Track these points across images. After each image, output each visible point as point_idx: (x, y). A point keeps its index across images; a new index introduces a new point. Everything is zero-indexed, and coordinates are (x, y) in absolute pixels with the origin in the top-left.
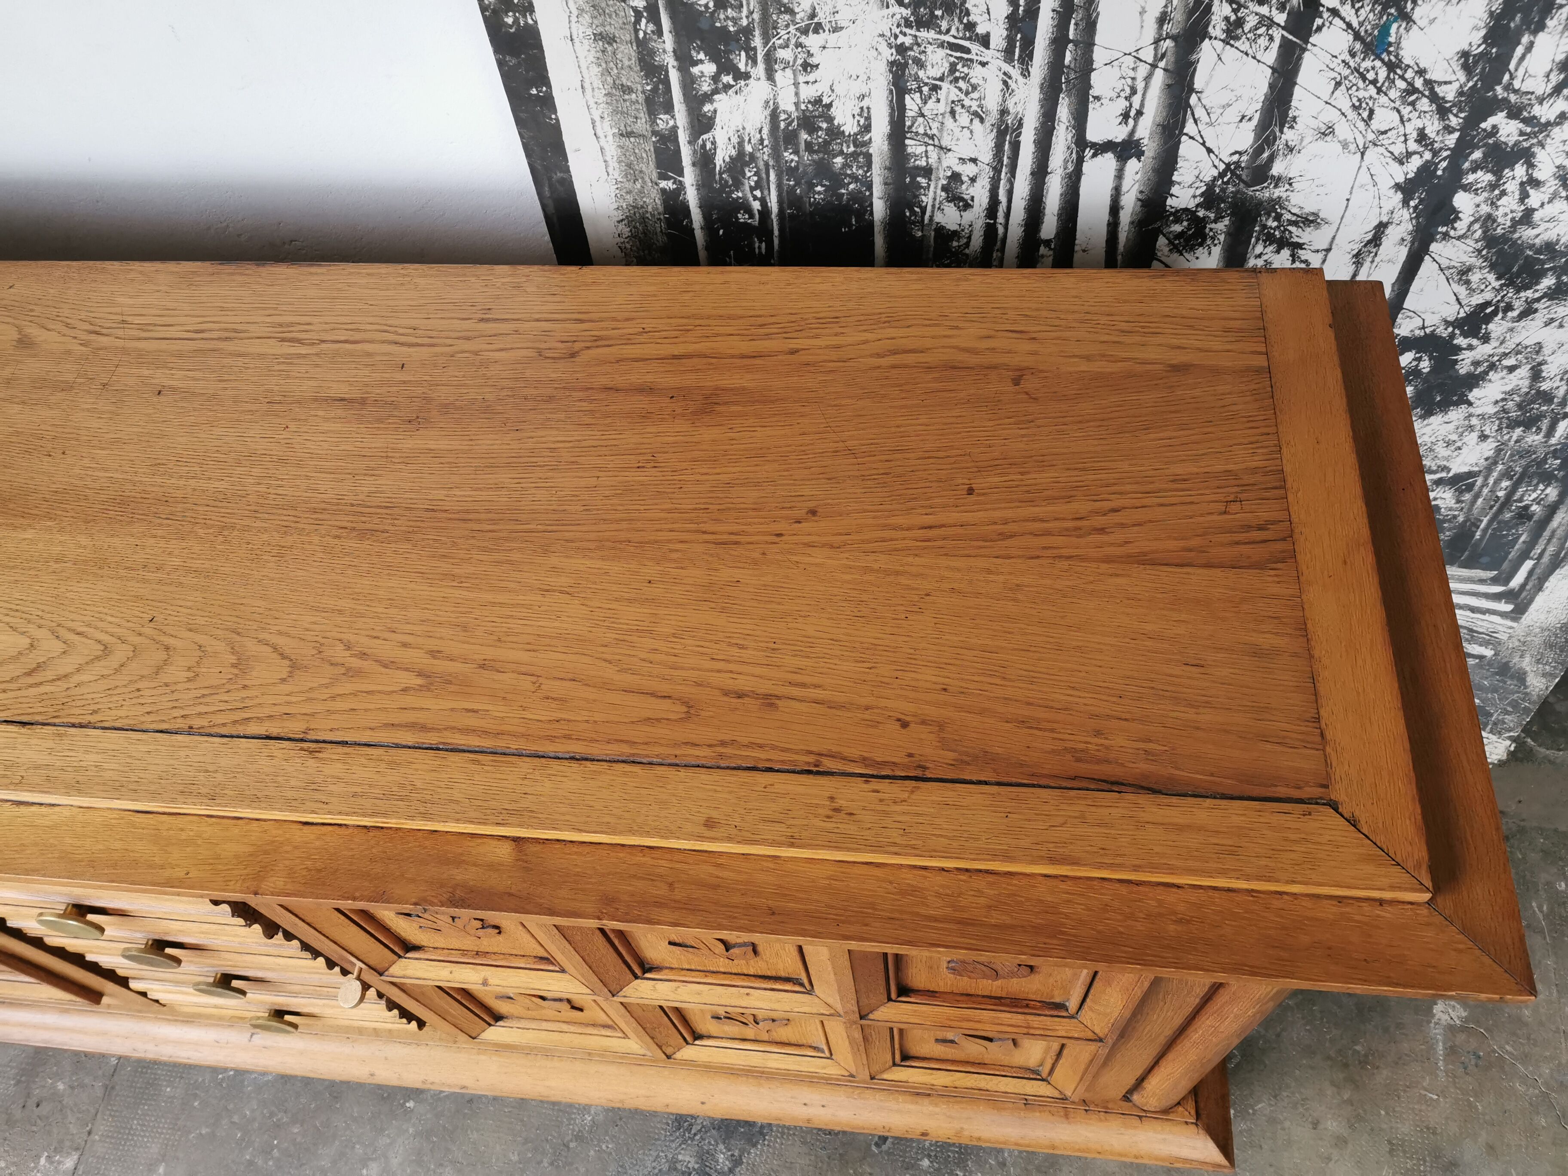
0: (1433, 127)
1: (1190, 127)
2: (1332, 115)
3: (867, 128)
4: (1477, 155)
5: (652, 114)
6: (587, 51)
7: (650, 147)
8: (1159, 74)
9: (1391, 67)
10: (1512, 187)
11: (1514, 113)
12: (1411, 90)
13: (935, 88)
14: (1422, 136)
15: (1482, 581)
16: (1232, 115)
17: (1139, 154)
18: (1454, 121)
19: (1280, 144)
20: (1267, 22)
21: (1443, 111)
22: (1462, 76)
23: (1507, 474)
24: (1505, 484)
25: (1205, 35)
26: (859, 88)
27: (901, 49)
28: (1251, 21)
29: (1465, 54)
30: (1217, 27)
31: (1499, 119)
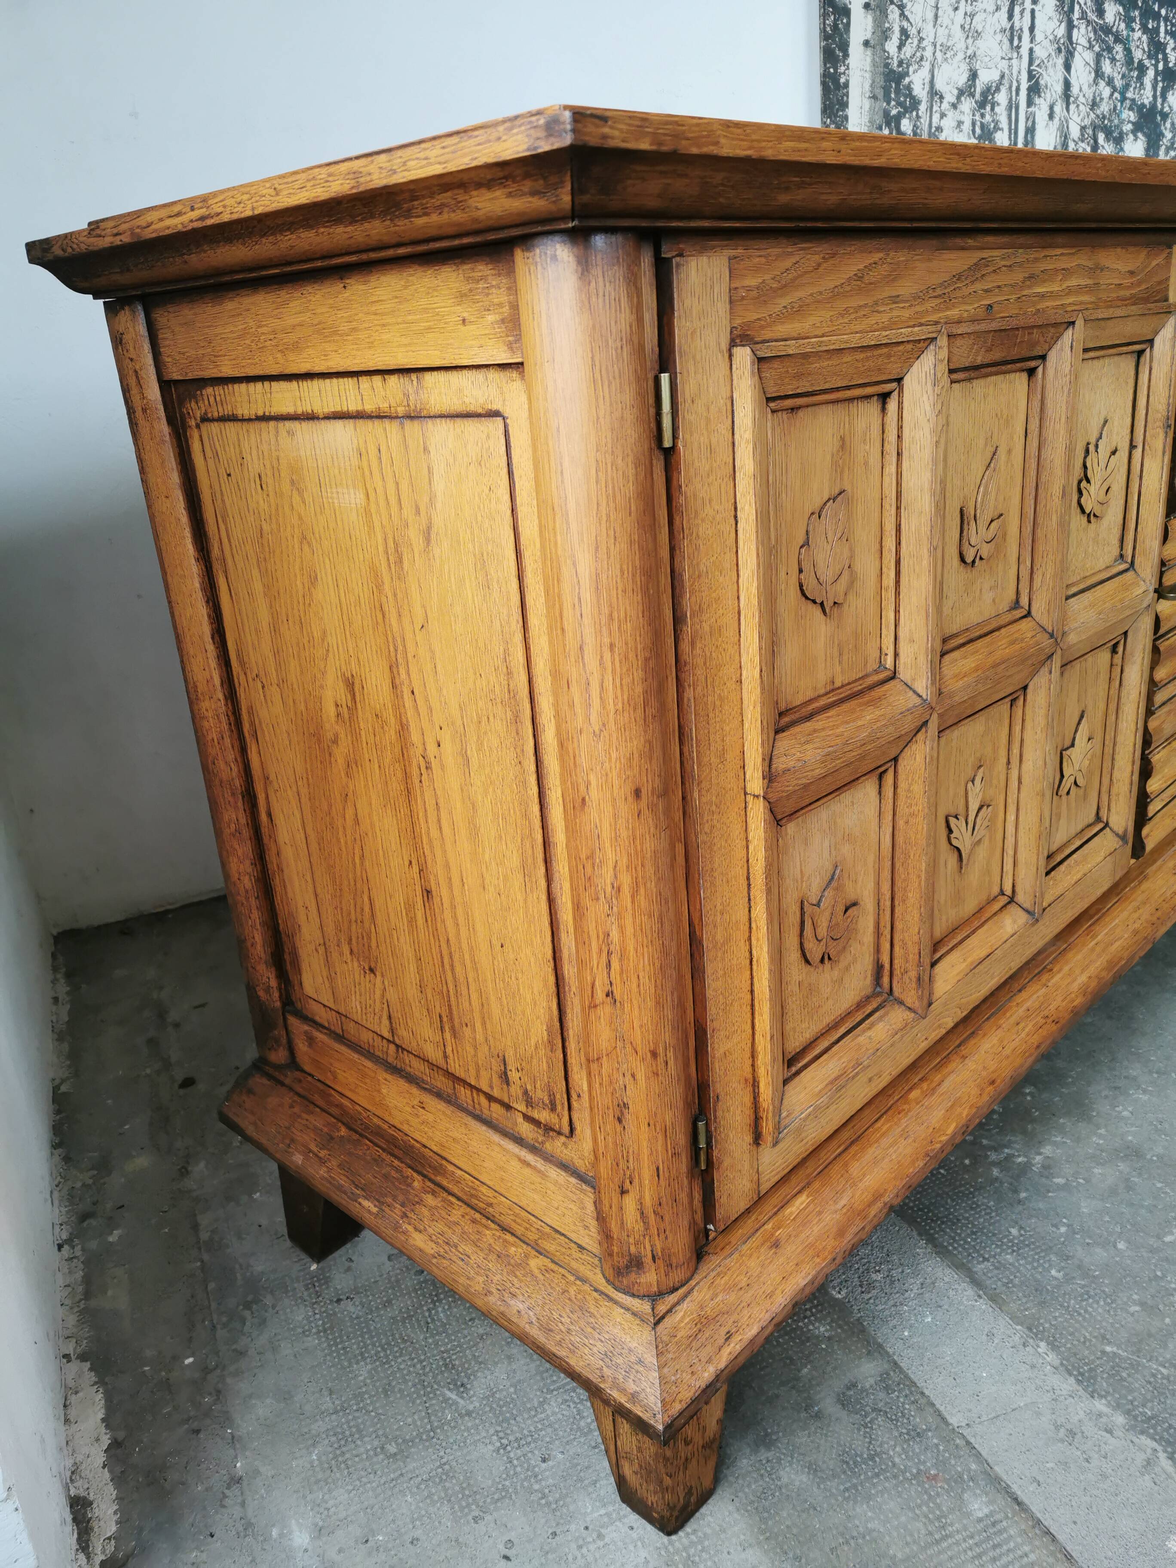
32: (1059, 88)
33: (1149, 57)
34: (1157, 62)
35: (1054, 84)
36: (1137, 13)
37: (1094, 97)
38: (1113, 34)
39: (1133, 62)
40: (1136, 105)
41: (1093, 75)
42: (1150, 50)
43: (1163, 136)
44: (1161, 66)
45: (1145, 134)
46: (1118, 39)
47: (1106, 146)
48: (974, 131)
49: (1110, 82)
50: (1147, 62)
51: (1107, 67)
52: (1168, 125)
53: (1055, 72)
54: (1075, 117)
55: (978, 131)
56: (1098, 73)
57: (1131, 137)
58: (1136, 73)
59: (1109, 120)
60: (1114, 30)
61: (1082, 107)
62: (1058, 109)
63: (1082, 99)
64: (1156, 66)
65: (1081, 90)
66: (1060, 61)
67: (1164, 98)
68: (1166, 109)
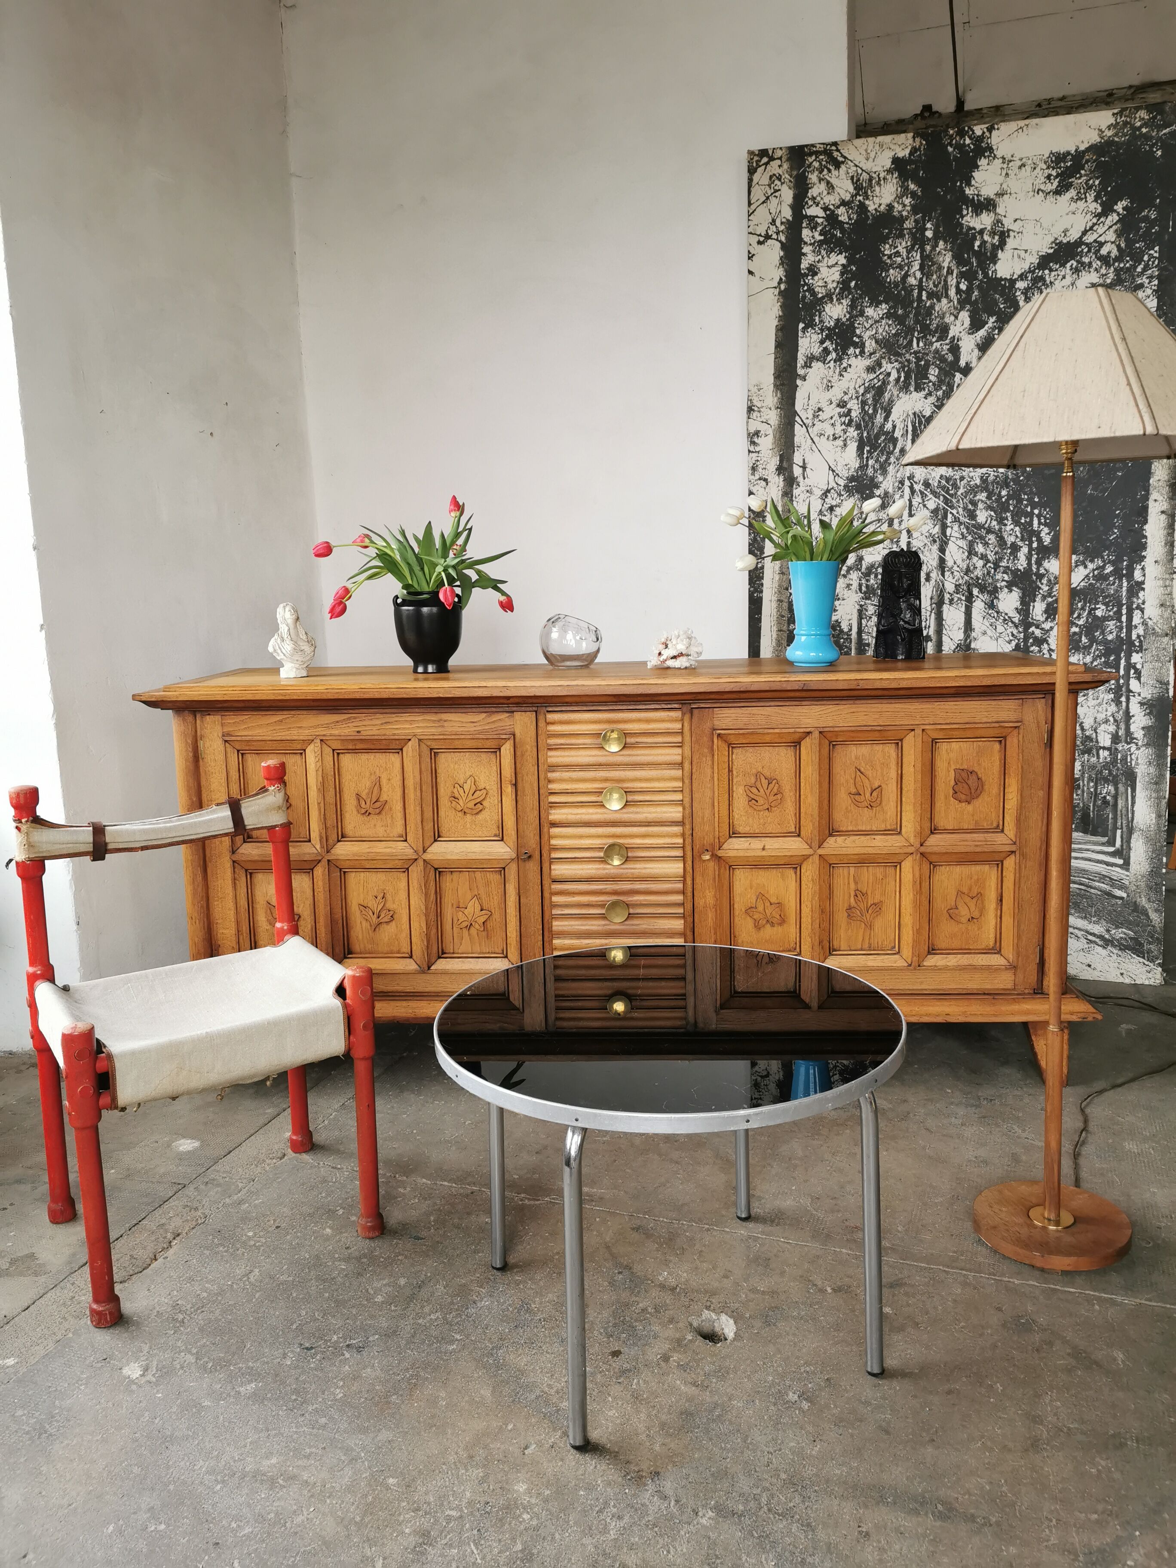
0: (1015, 632)
1: (944, 631)
2: (985, 628)
3: (850, 630)
4: (1031, 641)
5: (789, 624)
6: (774, 605)
7: (786, 635)
8: (933, 615)
9: (998, 612)
10: (1045, 651)
11: (1037, 627)
12: (1005, 620)
13: (870, 618)
14: (1013, 635)
15: (1103, 844)
16: (956, 627)
17: (931, 640)
18: (1021, 630)
19: (972, 637)
20: (960, 599)
21: (1016, 627)
22: (1018, 615)
23: (1090, 779)
24: (1092, 784)
25: (944, 603)
26: (849, 617)
27: (861, 606)
28: (956, 599)
29: (1017, 609)
30: (947, 601)
31: (1033, 629)
32: (935, 563)
33: (1022, 540)
34: (1031, 542)
35: (930, 561)
36: (1008, 514)
37: (968, 566)
38: (984, 529)
39: (1006, 544)
40: (1011, 570)
41: (966, 554)
42: (1022, 536)
43: (1040, 588)
44: (1035, 545)
45: (1019, 588)
46: (989, 531)
47: (980, 596)
48: (860, 589)
49: (983, 557)
50: (1020, 543)
51: (980, 548)
52: (1045, 581)
53: (931, 554)
54: (950, 579)
55: (864, 589)
56: (971, 552)
57: (1006, 590)
58: (1009, 551)
59: (983, 580)
60: (987, 526)
61: (955, 573)
62: (933, 575)
63: (955, 568)
64: (1030, 546)
65: (955, 563)
66: (935, 547)
67: (1039, 563)
68: (1042, 571)
